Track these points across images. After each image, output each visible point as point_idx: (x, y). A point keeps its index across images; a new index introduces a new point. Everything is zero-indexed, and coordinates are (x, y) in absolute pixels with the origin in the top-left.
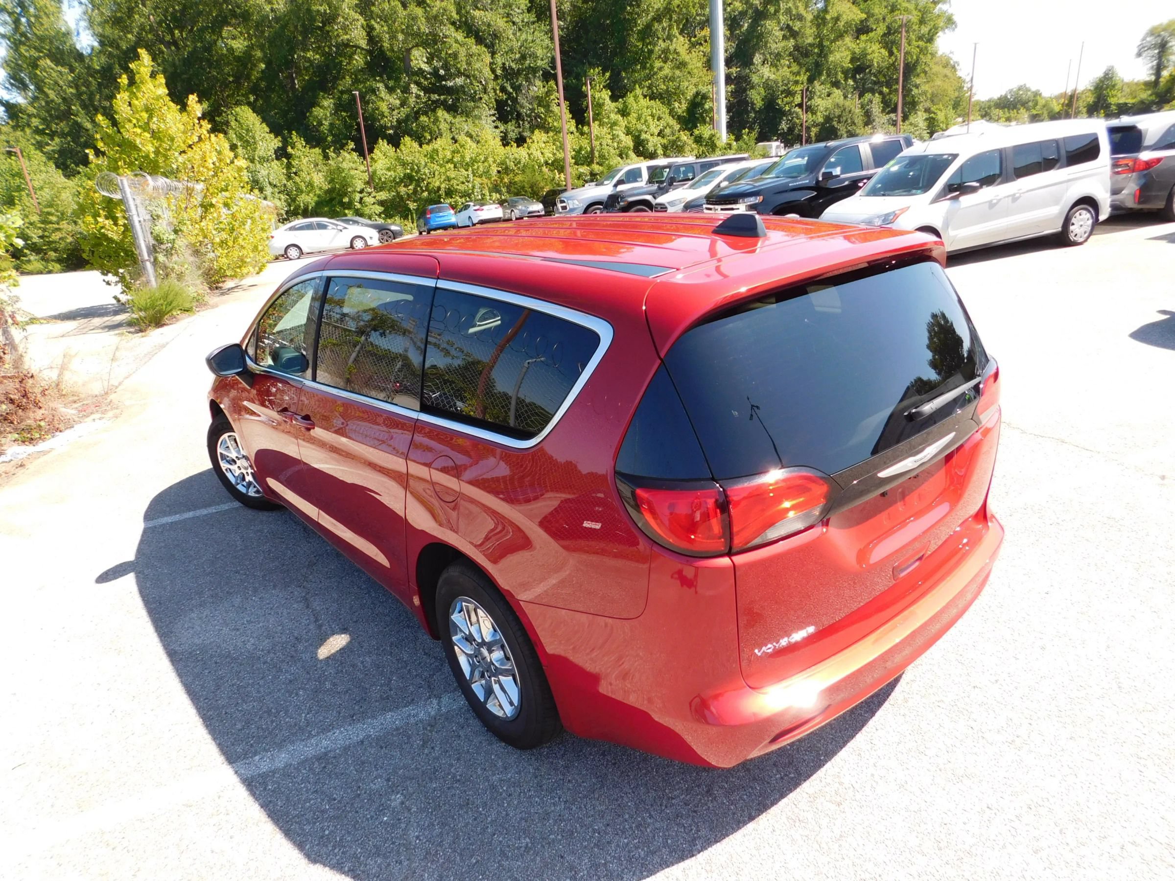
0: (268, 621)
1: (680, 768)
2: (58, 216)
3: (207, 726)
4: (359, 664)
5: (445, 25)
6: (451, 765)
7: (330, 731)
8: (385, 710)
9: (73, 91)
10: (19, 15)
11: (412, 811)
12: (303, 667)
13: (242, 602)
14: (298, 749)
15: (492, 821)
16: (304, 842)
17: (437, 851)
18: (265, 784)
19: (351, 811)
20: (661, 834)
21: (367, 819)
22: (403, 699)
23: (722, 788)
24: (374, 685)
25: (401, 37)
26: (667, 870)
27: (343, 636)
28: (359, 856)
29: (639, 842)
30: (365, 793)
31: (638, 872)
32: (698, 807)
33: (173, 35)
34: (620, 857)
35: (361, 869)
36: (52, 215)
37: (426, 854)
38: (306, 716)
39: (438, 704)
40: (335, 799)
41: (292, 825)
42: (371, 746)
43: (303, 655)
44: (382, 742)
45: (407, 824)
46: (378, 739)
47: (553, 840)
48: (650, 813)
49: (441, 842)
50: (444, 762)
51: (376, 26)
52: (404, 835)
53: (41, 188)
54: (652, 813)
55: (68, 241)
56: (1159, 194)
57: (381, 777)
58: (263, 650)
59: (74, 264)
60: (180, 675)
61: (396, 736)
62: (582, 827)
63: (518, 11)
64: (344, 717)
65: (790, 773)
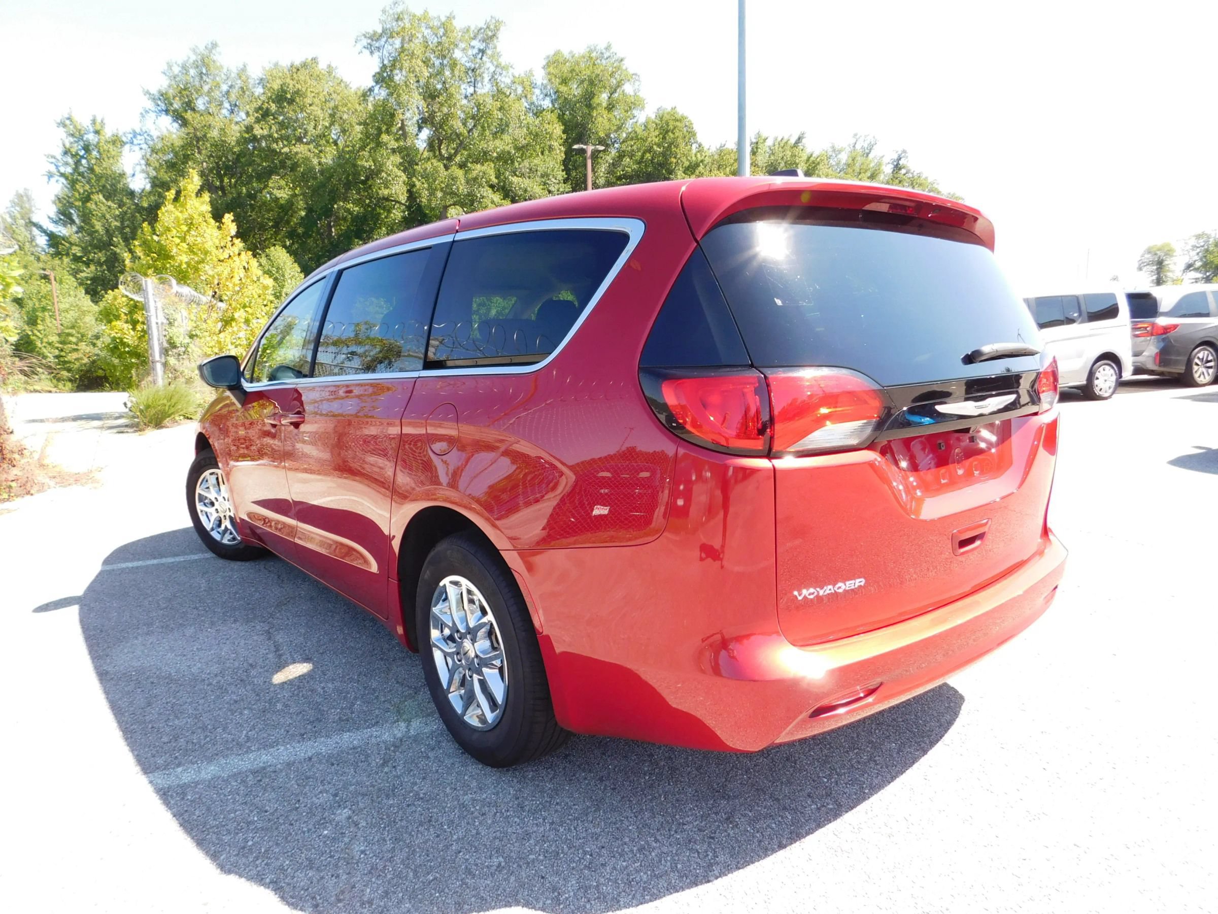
0: (221, 650)
1: (694, 796)
2: (77, 337)
3: (126, 739)
4: (319, 689)
5: (483, 187)
6: (415, 784)
7: (273, 747)
8: (343, 731)
9: (118, 224)
10: (82, 157)
11: (360, 826)
12: (253, 690)
13: (195, 632)
14: (232, 762)
15: (459, 839)
16: (219, 852)
17: (385, 866)
18: (184, 794)
19: (284, 823)
20: (669, 858)
21: (304, 833)
22: (366, 721)
23: (745, 816)
24: (333, 707)
25: (439, 194)
26: (675, 895)
27: (305, 664)
28: (286, 868)
29: (641, 865)
30: (305, 806)
31: (638, 896)
32: (715, 833)
33: (222, 181)
34: (616, 880)
35: (287, 881)
36: (72, 336)
37: (371, 869)
38: (247, 733)
39: (407, 727)
40: (266, 812)
41: (208, 834)
42: (320, 762)
43: (255, 680)
44: (335, 760)
45: (352, 839)
46: (330, 756)
47: (533, 861)
48: (655, 837)
49: (392, 857)
50: (406, 780)
51: (418, 184)
52: (346, 848)
53: (67, 311)
54: (659, 837)
55: (84, 362)
56: (1178, 358)
57: (327, 792)
58: (209, 674)
59: (85, 385)
60: (107, 692)
61: (351, 755)
62: (570, 848)
63: (554, 181)
64: (293, 735)
65: (828, 804)
